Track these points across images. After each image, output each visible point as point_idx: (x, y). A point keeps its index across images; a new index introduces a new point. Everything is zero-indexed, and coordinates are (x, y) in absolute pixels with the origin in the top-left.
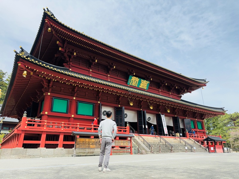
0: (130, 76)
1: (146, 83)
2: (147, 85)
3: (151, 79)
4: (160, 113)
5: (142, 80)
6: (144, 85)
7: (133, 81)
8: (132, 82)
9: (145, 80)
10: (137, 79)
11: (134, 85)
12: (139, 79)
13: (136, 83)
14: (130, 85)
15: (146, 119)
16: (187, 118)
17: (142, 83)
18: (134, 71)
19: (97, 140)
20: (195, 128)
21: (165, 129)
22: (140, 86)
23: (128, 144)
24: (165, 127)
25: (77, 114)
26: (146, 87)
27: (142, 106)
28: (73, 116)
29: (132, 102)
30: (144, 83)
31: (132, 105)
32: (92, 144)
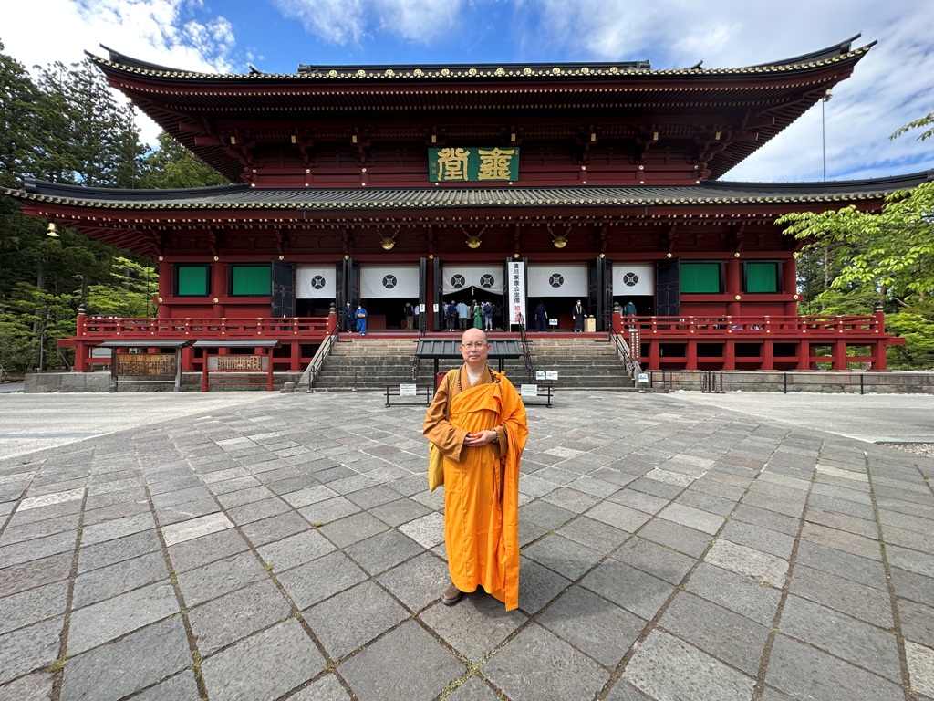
0: (430, 150)
1: (503, 159)
2: (508, 163)
3: (513, 138)
4: (517, 256)
5: (480, 152)
6: (496, 168)
7: (447, 164)
8: (444, 170)
9: (496, 149)
10: (461, 155)
11: (457, 178)
12: (468, 153)
13: (462, 169)
14: (438, 182)
15: (436, 283)
16: (670, 255)
17: (485, 162)
18: (435, 128)
19: (165, 357)
20: (722, 291)
21: (517, 308)
22: (479, 174)
23: (260, 366)
24: (517, 301)
25: (231, 294)
26: (506, 171)
27: (431, 247)
28: (216, 300)
29: (387, 240)
30: (496, 160)
31: (388, 247)
32: (154, 367)
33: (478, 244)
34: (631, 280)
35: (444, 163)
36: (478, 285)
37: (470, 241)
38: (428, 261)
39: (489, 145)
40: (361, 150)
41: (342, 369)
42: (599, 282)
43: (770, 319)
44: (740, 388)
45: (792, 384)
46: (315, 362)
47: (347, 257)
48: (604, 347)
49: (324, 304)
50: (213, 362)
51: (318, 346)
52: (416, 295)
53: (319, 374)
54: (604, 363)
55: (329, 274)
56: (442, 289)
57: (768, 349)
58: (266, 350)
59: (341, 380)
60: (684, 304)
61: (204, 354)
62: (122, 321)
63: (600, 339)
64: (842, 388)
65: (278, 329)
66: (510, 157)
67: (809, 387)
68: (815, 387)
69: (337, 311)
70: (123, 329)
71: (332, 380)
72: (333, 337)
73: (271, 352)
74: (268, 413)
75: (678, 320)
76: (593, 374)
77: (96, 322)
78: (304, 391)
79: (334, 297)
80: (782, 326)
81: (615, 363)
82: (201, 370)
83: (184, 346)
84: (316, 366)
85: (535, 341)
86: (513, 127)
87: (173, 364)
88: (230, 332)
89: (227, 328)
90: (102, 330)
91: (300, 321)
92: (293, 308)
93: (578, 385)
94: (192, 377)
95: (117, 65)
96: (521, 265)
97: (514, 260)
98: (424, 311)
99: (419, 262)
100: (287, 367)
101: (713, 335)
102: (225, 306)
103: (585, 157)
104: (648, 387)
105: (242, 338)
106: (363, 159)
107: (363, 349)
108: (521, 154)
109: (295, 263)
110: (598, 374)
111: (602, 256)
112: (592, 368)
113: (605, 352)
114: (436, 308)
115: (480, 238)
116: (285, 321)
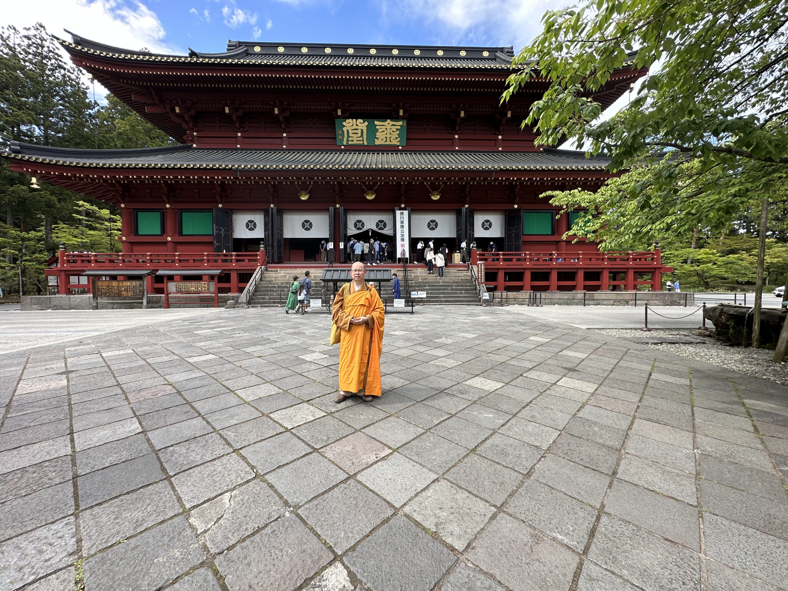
0: (336, 120)
1: (394, 129)
3: (401, 113)
4: (403, 206)
5: (376, 123)
6: (388, 136)
7: (350, 131)
8: (348, 136)
9: (389, 121)
10: (361, 125)
11: (358, 143)
12: (366, 123)
13: (362, 136)
15: (342, 226)
16: (516, 206)
17: (380, 130)
18: (340, 103)
19: (134, 283)
20: (553, 233)
21: (403, 246)
22: (376, 140)
23: (208, 289)
24: (403, 240)
25: (181, 233)
26: (396, 138)
27: (337, 198)
28: (169, 239)
29: (303, 192)
30: (388, 129)
31: (303, 198)
32: (126, 290)
33: (374, 196)
34: (487, 225)
35: (348, 131)
36: (374, 228)
37: (368, 194)
38: (335, 209)
39: (383, 117)
40: (281, 119)
41: (270, 291)
42: (464, 226)
43: (583, 254)
44: (557, 304)
45: (594, 300)
46: (250, 286)
47: (272, 206)
48: (464, 275)
49: (256, 242)
50: (172, 287)
51: (251, 275)
52: (327, 236)
53: (253, 295)
54: (461, 286)
55: (259, 219)
56: (346, 231)
57: (580, 275)
58: (212, 277)
59: (270, 299)
60: (525, 243)
61: (165, 280)
62: (96, 255)
63: (461, 269)
64: (627, 302)
65: (220, 261)
66: (399, 127)
67: (605, 302)
68: (609, 302)
69: (265, 248)
70: (96, 261)
71: (263, 299)
72: (263, 267)
73: (216, 279)
74: (221, 319)
75: (520, 255)
76: (453, 293)
77: (74, 256)
78: (242, 307)
79: (263, 237)
80: (591, 259)
81: (469, 286)
82: (163, 293)
83: (148, 274)
84: (251, 289)
85: (414, 270)
86: (401, 104)
87: (141, 288)
88: (183, 264)
89: (180, 260)
90: (79, 262)
91: (237, 255)
92: (231, 245)
93: (441, 301)
94: (155, 299)
95: (80, 47)
96: (406, 213)
97: (401, 209)
98: (332, 247)
99: (329, 209)
100: (228, 290)
101: (542, 266)
102: (176, 243)
103: (457, 128)
104: (488, 303)
105: (192, 268)
106: (283, 126)
107: (286, 276)
108: (407, 124)
109: (231, 209)
110: (457, 293)
111: (467, 206)
112: (452, 289)
113: (463, 278)
114: (342, 245)
115: (375, 192)
116: (225, 255)
